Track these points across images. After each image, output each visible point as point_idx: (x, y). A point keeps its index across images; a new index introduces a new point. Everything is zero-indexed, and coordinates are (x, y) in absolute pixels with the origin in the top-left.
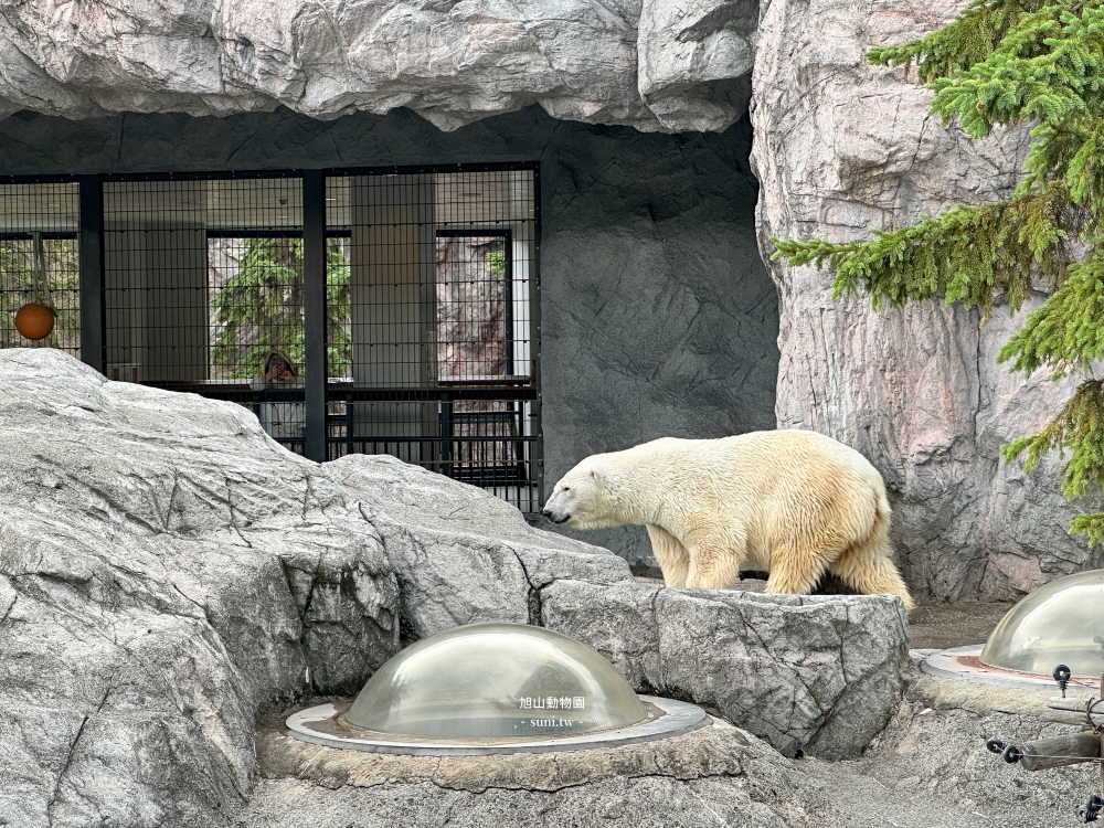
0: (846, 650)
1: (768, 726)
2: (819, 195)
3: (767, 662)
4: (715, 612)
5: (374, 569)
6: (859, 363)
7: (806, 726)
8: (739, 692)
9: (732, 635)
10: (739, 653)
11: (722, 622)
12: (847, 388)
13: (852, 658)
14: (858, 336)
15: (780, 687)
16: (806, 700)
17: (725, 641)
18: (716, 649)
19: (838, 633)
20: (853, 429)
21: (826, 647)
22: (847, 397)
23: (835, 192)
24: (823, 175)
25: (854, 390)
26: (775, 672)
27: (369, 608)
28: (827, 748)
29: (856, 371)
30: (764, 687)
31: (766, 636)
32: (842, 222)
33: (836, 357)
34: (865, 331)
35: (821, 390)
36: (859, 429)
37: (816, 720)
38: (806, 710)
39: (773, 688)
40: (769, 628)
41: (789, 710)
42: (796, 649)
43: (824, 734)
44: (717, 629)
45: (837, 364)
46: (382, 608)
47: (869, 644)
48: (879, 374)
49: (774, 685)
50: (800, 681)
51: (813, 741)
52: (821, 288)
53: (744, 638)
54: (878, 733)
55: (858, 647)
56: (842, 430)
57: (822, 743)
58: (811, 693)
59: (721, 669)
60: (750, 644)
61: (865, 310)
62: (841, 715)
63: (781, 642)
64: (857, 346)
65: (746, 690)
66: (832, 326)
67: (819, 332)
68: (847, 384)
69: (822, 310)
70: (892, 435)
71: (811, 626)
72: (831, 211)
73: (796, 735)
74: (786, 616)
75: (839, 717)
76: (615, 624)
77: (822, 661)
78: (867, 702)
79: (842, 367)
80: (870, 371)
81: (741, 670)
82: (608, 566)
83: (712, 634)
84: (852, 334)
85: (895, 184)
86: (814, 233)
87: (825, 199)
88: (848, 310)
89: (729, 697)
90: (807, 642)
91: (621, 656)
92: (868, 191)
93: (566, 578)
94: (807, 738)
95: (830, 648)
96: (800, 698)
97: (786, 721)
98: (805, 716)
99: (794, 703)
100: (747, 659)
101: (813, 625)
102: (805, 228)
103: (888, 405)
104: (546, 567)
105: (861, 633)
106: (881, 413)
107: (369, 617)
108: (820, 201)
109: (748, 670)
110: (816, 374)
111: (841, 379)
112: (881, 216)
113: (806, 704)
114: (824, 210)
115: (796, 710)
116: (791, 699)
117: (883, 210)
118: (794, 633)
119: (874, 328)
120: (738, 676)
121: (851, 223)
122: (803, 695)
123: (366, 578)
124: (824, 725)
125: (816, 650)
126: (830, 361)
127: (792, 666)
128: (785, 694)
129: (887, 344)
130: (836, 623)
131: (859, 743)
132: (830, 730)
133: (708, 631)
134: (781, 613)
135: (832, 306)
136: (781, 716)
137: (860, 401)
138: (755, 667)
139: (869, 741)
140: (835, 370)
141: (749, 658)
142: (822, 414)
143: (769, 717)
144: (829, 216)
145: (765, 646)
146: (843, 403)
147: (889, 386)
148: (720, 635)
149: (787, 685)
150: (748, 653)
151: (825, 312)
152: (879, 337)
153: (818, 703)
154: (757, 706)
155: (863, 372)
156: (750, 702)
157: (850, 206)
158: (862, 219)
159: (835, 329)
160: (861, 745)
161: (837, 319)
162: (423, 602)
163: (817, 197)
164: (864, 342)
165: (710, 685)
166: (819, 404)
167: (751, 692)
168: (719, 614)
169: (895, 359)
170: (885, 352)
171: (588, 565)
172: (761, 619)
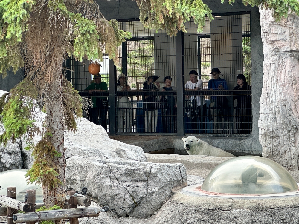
0: (149, 182)
1: (115, 206)
2: (268, 23)
3: (116, 185)
4: (101, 168)
5: (10, 151)
6: (283, 82)
7: (128, 206)
8: (105, 195)
9: (106, 176)
10: (107, 182)
11: (103, 171)
12: (278, 91)
13: (151, 185)
14: (283, 73)
15: (120, 193)
16: (129, 198)
17: (103, 178)
18: (99, 180)
19: (147, 176)
20: (279, 106)
21: (142, 181)
22: (278, 94)
23: (273, 22)
24: (269, 16)
25: (280, 92)
26: (118, 188)
27: (6, 164)
28: (137, 214)
29: (282, 85)
30: (114, 193)
31: (117, 177)
32: (276, 32)
33: (274, 80)
34: (286, 71)
35: (270, 92)
36: (281, 106)
37: (132, 205)
38: (128, 201)
39: (117, 194)
40: (119, 173)
41: (123, 201)
42: (129, 181)
43: (136, 209)
44: (101, 173)
45: (275, 83)
46: (12, 164)
47: (158, 180)
48: (290, 86)
49: (118, 193)
50: (127, 192)
51: (131, 212)
52: (270, 56)
53: (110, 177)
54: (157, 210)
55: (154, 181)
56: (276, 106)
57: (135, 213)
58: (131, 196)
59: (100, 187)
60: (112, 179)
61: (285, 63)
62: (144, 203)
63: (124, 178)
64: (282, 76)
65: (108, 194)
66: (274, 69)
67: (270, 72)
68: (278, 90)
69: (271, 64)
70: (295, 108)
71: (135, 174)
72: (272, 29)
73: (125, 210)
74: (126, 170)
75: (143, 204)
76: (78, 171)
77: (138, 185)
78: (154, 199)
79: (277, 84)
80: (287, 86)
81: (107, 187)
82: (91, 152)
83: (99, 175)
84: (281, 72)
85: (292, 18)
86: (268, 36)
87: (270, 24)
88: (279, 64)
89: (102, 196)
90: (134, 179)
91: (79, 182)
92: (283, 21)
93: (76, 155)
94: (129, 211)
95: (143, 181)
96: (126, 197)
97: (122, 205)
98: (128, 203)
99: (124, 199)
100: (109, 184)
101: (136, 173)
102: (265, 35)
103: (294, 97)
104: (70, 152)
105: (155, 176)
106: (290, 100)
107: (6, 167)
108: (268, 25)
109: (109, 187)
110: (268, 86)
111: (276, 88)
112: (289, 30)
113: (128, 199)
114: (270, 28)
115: (125, 201)
116: (123, 198)
117: (290, 28)
118: (129, 175)
119: (288, 70)
120: (105, 189)
121: (279, 33)
122: (128, 196)
123: (6, 154)
124: (136, 207)
125: (138, 181)
126: (273, 82)
127: (125, 186)
128: (121, 196)
129: (292, 76)
130: (145, 173)
131: (150, 213)
132: (138, 208)
133: (97, 174)
134: (124, 169)
135: (274, 62)
136: (120, 203)
137: (282, 96)
138: (111, 187)
139: (154, 212)
140: (274, 85)
141: (110, 184)
142: (270, 100)
143: (116, 203)
144: (271, 30)
145: (117, 180)
146: (277, 97)
147: (294, 90)
148: (101, 176)
149: (122, 193)
150: (110, 182)
151: (272, 65)
152: (290, 73)
153: (133, 199)
154: (112, 199)
155: (284, 86)
156: (109, 198)
157: (278, 26)
158: (283, 31)
159: (275, 70)
160: (151, 214)
161: (275, 67)
162: (31, 162)
163: (267, 24)
164: (285, 75)
165: (96, 192)
166: (269, 97)
167: (109, 195)
168: (102, 169)
169: (296, 81)
170: (292, 78)
171: (84, 151)
172: (117, 171)
